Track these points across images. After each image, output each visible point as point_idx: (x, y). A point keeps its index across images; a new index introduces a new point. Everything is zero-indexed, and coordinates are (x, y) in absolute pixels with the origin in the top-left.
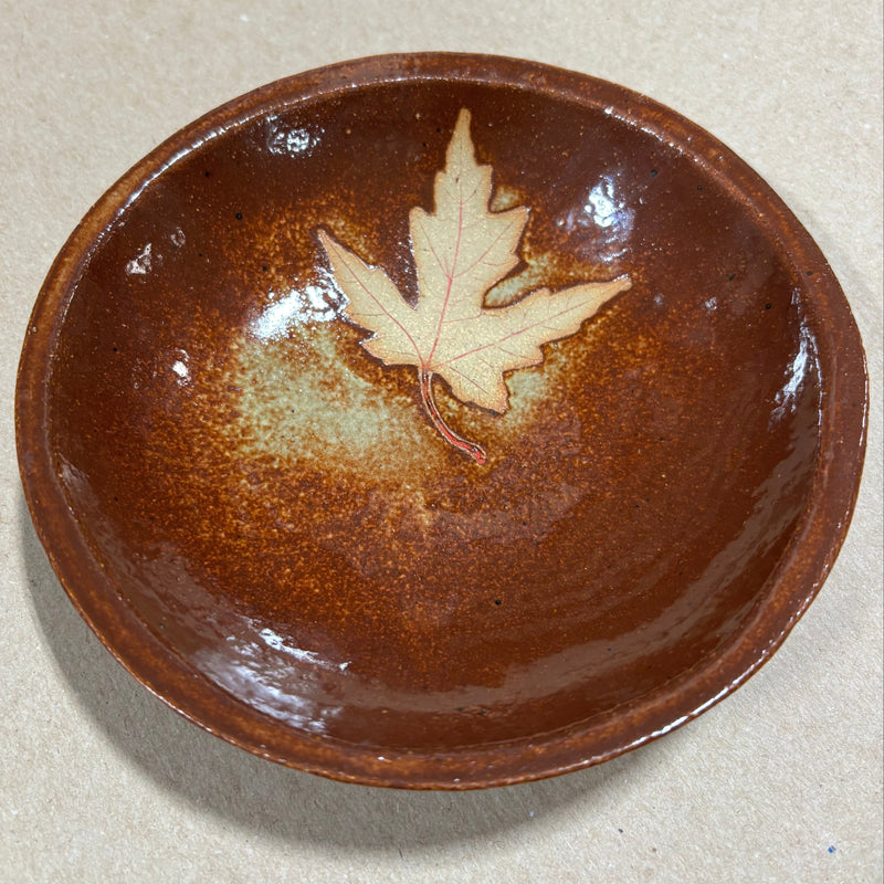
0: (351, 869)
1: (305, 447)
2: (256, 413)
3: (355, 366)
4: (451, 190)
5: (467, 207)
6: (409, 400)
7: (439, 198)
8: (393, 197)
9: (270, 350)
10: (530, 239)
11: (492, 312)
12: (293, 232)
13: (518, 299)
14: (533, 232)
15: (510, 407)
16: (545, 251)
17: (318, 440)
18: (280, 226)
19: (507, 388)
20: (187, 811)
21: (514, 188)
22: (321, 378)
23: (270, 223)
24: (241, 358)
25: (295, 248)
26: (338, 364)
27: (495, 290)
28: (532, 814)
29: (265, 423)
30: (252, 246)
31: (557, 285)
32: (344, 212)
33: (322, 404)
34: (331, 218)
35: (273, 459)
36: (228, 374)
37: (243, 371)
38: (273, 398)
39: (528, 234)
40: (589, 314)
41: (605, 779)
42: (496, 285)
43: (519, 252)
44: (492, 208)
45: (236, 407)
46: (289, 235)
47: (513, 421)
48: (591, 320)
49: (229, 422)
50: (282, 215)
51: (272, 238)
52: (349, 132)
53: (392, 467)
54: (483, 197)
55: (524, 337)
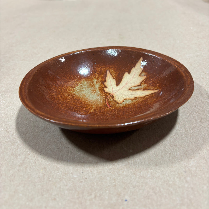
0: (31, 152)
1: (81, 96)
2: (78, 89)
3: (100, 90)
4: (134, 71)
5: (136, 74)
6: (105, 97)
7: (132, 72)
8: (124, 69)
9: (88, 83)
10: (144, 81)
11: (130, 91)
12: (103, 69)
13: (136, 90)
14: (145, 80)
15: (122, 103)
16: (146, 84)
17: (84, 96)
18: (102, 67)
19: (124, 100)
20: (16, 133)
21: (145, 72)
22: (93, 89)
23: (100, 66)
24: (82, 82)
25: (102, 71)
26: (97, 89)
27: (133, 87)
28: (69, 161)
29: (78, 90)
30: (95, 68)
31: (145, 89)
32: (114, 69)
33: (90, 92)
34: (111, 69)
35: (75, 95)
36: (78, 83)
37: (81, 83)
38: (82, 88)
39: (144, 80)
40: (147, 95)
41: (88, 163)
42: (134, 87)
43: (141, 83)
44: (140, 75)
45: (75, 87)
46: (102, 69)
47: (120, 105)
48: (147, 96)
49: (72, 88)
50: (103, 66)
51: (99, 69)
52: (120, 57)
53: (93, 104)
54: (139, 73)
55: (133, 95)
